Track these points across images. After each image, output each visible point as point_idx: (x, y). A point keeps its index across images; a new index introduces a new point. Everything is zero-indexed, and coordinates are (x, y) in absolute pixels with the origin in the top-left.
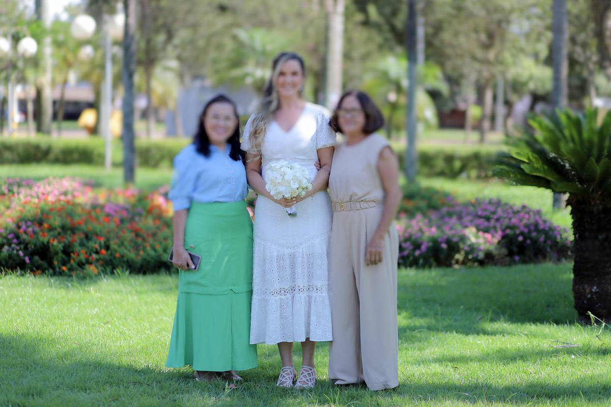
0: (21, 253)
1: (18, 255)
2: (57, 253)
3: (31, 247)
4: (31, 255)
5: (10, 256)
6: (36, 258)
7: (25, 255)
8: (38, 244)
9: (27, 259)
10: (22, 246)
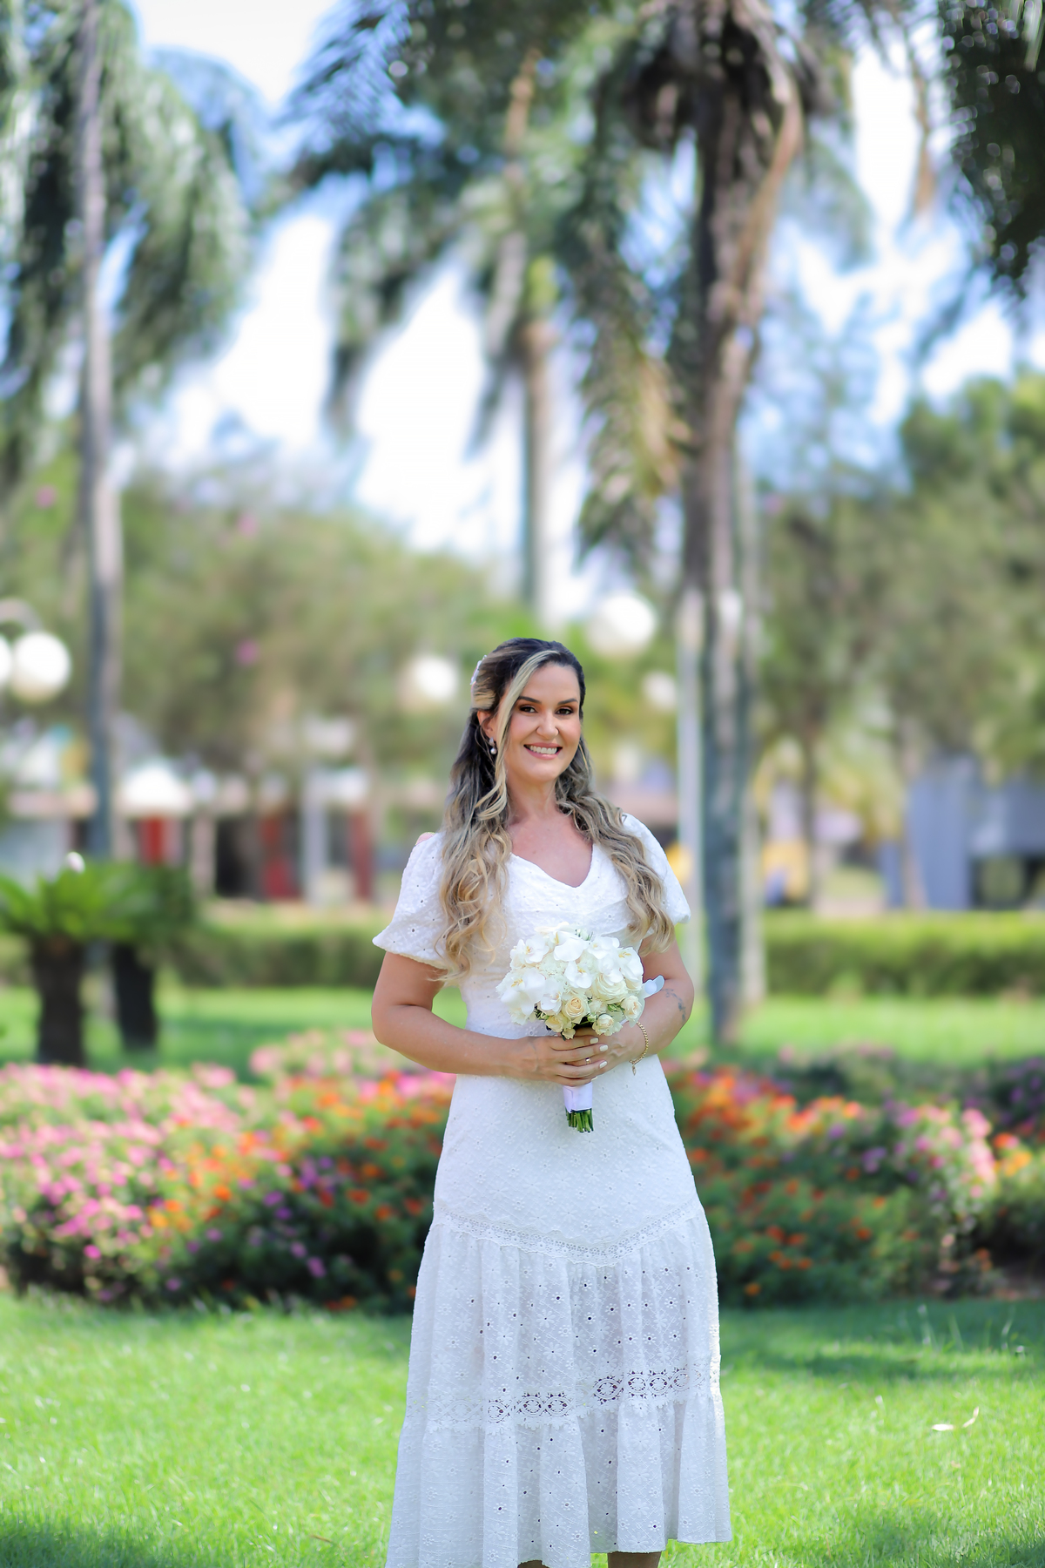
0: (299, 1249)
1: (289, 1256)
2: (398, 1249)
3: (328, 1231)
4: (328, 1252)
5: (269, 1258)
6: (343, 1263)
7: (312, 1252)
8: (348, 1223)
9: (316, 1267)
10: (301, 1230)
